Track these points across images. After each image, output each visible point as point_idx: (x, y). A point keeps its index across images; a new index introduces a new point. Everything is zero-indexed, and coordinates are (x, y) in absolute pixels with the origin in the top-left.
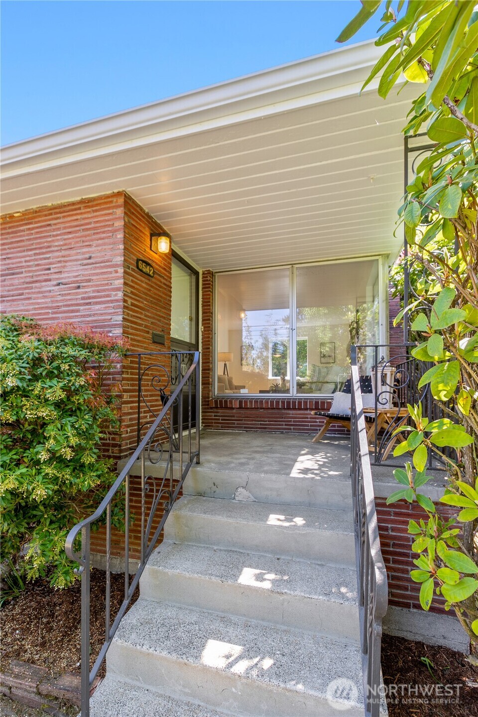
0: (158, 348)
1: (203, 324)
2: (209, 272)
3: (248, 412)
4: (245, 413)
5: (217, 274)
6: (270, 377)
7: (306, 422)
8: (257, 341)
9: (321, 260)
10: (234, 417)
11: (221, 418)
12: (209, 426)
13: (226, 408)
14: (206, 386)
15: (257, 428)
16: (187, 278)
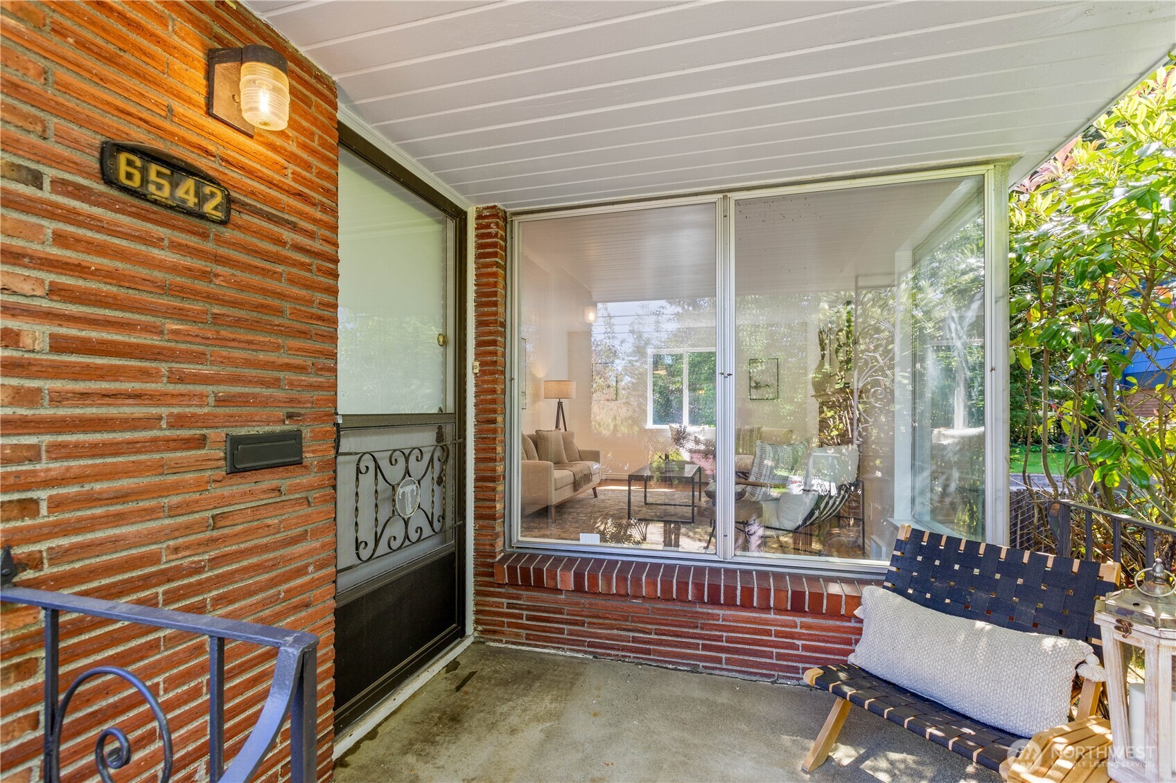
0: (266, 485)
1: (478, 355)
2: (494, 211)
3: (600, 602)
4: (591, 604)
5: (517, 219)
6: (650, 423)
7: (765, 644)
9: (810, 177)
10: (562, 613)
11: (525, 613)
12: (495, 632)
13: (539, 585)
14: (486, 522)
15: (624, 649)
16: (437, 228)
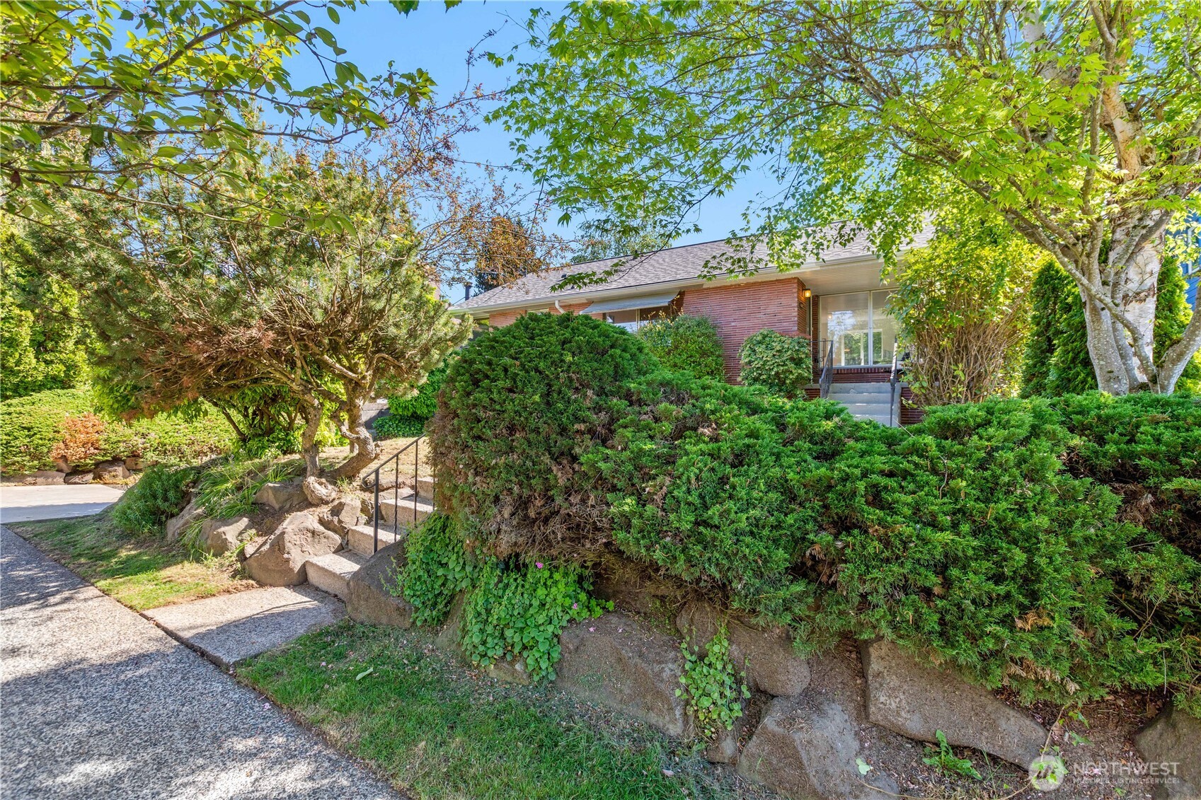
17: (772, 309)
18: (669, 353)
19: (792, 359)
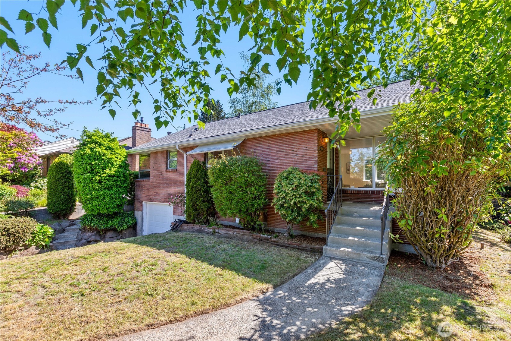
1: (335, 161)
3: (355, 195)
6: (364, 180)
8: (355, 155)
10: (349, 197)
13: (345, 193)
17: (301, 151)
18: (226, 184)
19: (306, 193)
